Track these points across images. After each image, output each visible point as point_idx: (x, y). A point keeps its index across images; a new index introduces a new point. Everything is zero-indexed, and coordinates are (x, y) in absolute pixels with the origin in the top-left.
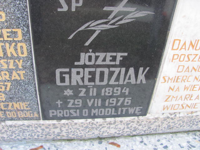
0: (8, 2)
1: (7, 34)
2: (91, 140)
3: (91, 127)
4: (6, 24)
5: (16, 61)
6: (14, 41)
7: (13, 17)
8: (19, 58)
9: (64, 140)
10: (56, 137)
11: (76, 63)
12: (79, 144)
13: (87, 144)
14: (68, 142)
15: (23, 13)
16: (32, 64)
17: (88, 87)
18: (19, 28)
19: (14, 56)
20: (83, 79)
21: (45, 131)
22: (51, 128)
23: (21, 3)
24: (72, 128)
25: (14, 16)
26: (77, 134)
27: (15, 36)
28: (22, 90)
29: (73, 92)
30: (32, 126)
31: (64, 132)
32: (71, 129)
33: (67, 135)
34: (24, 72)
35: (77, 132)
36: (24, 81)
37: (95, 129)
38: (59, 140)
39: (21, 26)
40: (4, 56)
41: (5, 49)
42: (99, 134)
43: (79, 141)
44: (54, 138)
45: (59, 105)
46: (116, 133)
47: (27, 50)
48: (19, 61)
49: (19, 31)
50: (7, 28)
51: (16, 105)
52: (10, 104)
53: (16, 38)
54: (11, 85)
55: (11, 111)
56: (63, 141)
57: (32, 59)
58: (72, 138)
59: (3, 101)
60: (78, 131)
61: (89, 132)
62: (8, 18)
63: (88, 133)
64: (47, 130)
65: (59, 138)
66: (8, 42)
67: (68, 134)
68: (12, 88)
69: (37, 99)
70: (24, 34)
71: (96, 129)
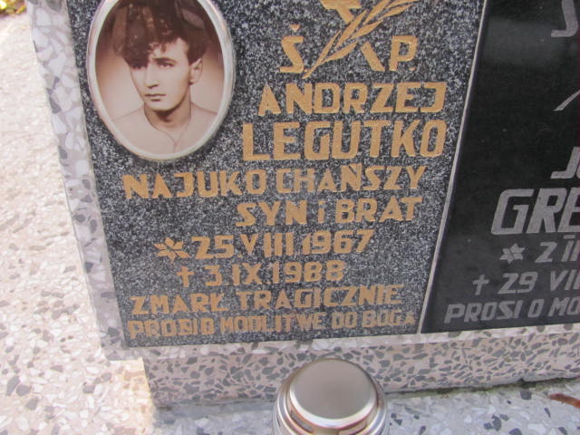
0: (435, 11)
1: (408, 96)
2: (501, 389)
3: (511, 351)
4: (412, 69)
5: (409, 168)
6: (420, 115)
7: (435, 51)
8: (417, 161)
9: (430, 391)
10: (413, 383)
11: (555, 175)
12: (472, 402)
13: (492, 401)
14: (439, 396)
15: (465, 41)
16: (447, 179)
17: (565, 237)
18: (442, 80)
19: (407, 156)
20: (558, 217)
21: (388, 368)
22: (408, 358)
23: (468, 14)
24: (461, 358)
25: (438, 48)
26: (469, 371)
27: (426, 101)
28: (398, 251)
29: (523, 253)
30: (359, 354)
31: (437, 368)
32: (458, 359)
33: (442, 378)
34: (419, 199)
35: (471, 368)
36: (410, 225)
37: (519, 358)
38: (417, 391)
39: (449, 76)
40: (381, 155)
41: (389, 137)
42: (526, 371)
43: (469, 394)
44: (406, 386)
45: (479, 288)
46: (568, 367)
47: (447, 139)
48: (415, 170)
49: (441, 89)
50: (411, 80)
51: (367, 294)
52: (352, 290)
53: (428, 105)
54: (372, 238)
55: (347, 309)
56: (428, 395)
57: (451, 163)
58: (454, 386)
59: (334, 283)
60: (474, 364)
61: (501, 366)
62: (423, 52)
63: (500, 371)
64: (396, 364)
65: (419, 385)
66: (402, 118)
67: (445, 373)
68: (373, 244)
69: (428, 274)
70: (450, 96)
71: (523, 358)
